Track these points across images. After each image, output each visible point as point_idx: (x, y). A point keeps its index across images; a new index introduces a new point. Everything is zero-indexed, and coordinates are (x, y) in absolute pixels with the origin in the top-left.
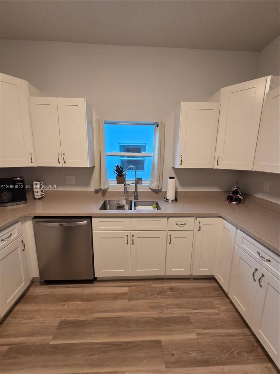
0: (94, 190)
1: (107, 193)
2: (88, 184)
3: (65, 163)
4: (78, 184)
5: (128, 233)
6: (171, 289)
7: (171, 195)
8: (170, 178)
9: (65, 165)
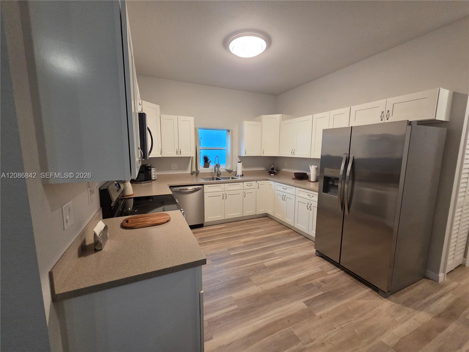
0: (190, 173)
1: (199, 174)
2: (186, 169)
3: (181, 154)
4: (179, 169)
5: (223, 192)
6: (247, 222)
7: (239, 173)
8: (239, 162)
9: (180, 156)
